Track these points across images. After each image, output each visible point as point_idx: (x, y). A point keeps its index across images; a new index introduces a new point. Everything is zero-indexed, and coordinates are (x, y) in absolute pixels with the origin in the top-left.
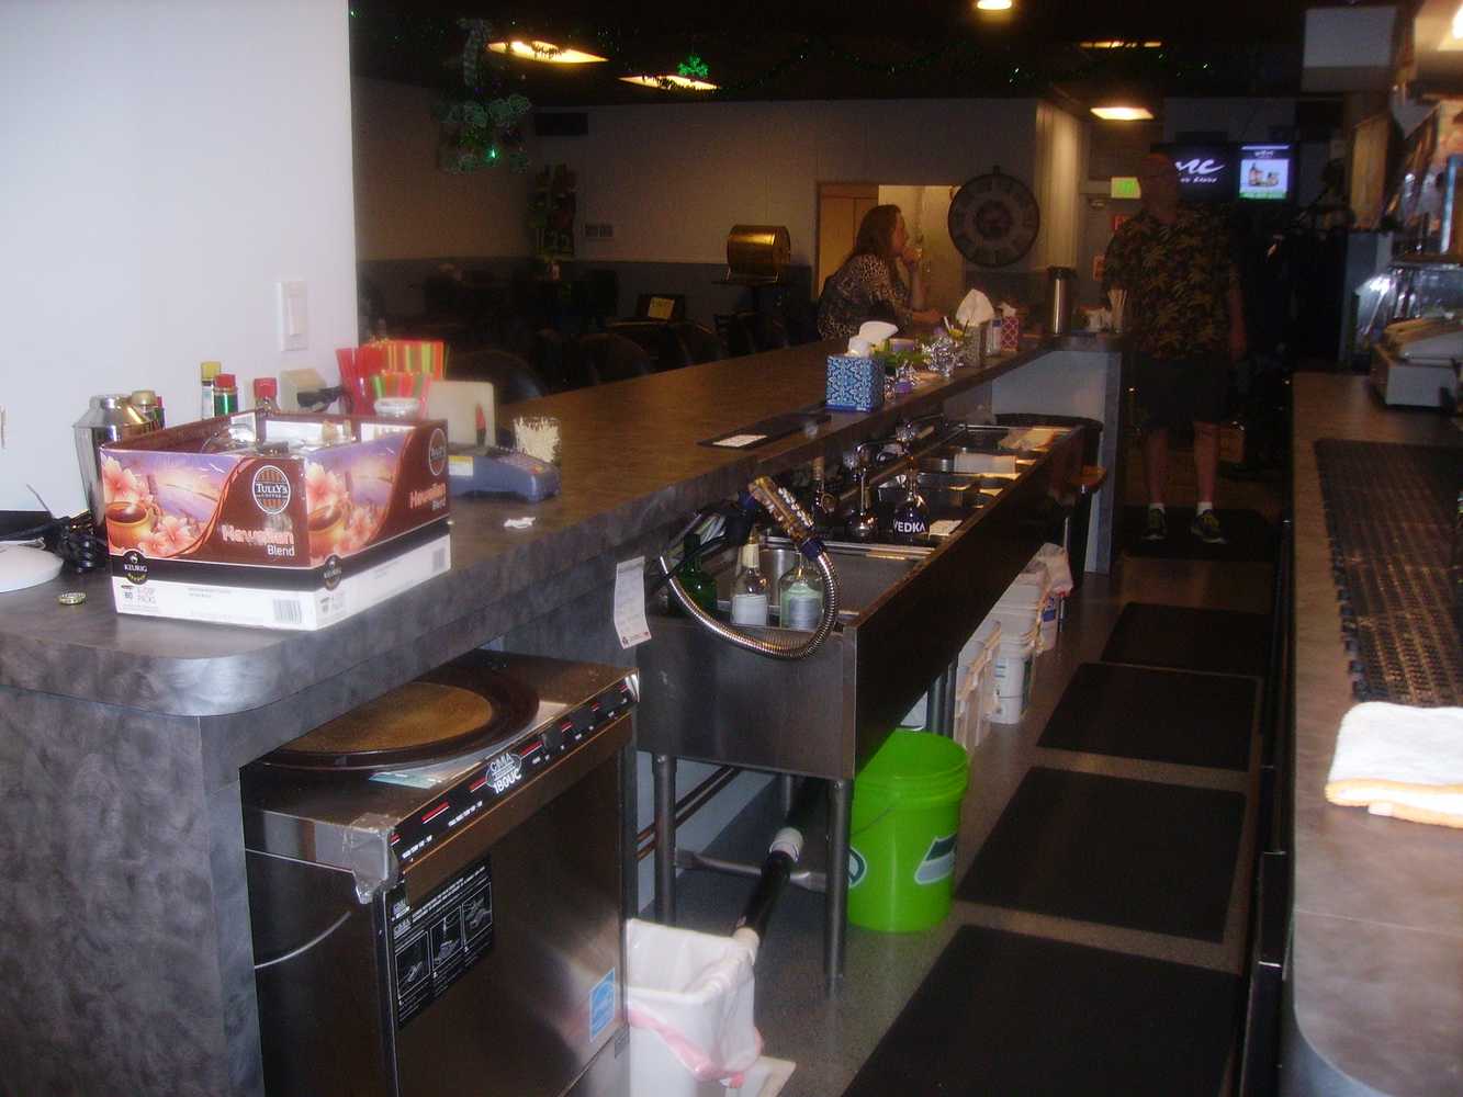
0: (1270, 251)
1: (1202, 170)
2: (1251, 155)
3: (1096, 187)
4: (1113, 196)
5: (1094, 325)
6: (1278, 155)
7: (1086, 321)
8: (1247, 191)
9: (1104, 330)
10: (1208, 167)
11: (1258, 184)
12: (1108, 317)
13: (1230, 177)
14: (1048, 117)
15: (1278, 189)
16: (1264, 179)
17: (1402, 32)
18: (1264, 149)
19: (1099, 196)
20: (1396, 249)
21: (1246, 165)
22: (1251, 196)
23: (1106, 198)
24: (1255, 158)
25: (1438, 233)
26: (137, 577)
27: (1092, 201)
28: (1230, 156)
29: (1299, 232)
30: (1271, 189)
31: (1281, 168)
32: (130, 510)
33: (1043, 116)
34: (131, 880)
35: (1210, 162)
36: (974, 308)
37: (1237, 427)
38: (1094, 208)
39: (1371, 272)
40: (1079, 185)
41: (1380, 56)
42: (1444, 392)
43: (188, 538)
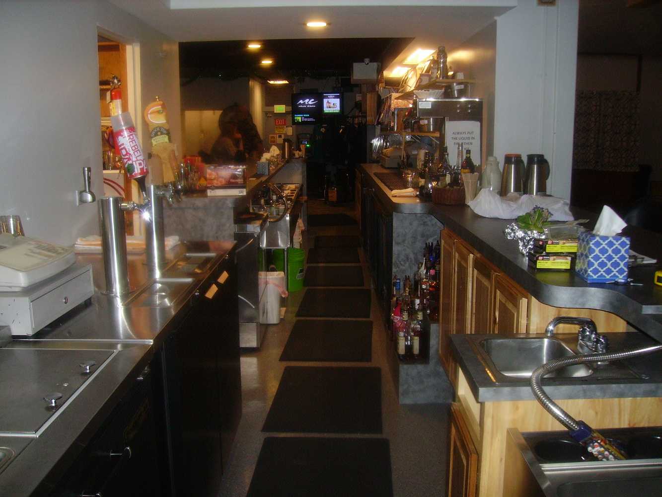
0: (340, 131)
1: (310, 103)
2: (327, 97)
3: (269, 109)
4: (275, 112)
5: (297, 156)
6: (336, 97)
7: (294, 155)
8: (326, 110)
9: (300, 157)
10: (312, 102)
11: (330, 107)
12: (300, 153)
13: (320, 106)
14: (253, 83)
15: (337, 109)
16: (332, 105)
17: (380, 71)
18: (331, 95)
19: (270, 112)
20: (382, 130)
21: (325, 101)
22: (328, 112)
23: (273, 113)
24: (328, 98)
25: (393, 127)
26: (213, 189)
27: (268, 115)
28: (320, 99)
29: (348, 124)
30: (334, 109)
31: (337, 102)
32: (212, 178)
33: (251, 83)
34: (217, 237)
35: (313, 100)
36: (274, 150)
37: (334, 189)
38: (268, 117)
39: (374, 137)
40: (262, 108)
41: (374, 76)
42: (398, 164)
43: (224, 182)
